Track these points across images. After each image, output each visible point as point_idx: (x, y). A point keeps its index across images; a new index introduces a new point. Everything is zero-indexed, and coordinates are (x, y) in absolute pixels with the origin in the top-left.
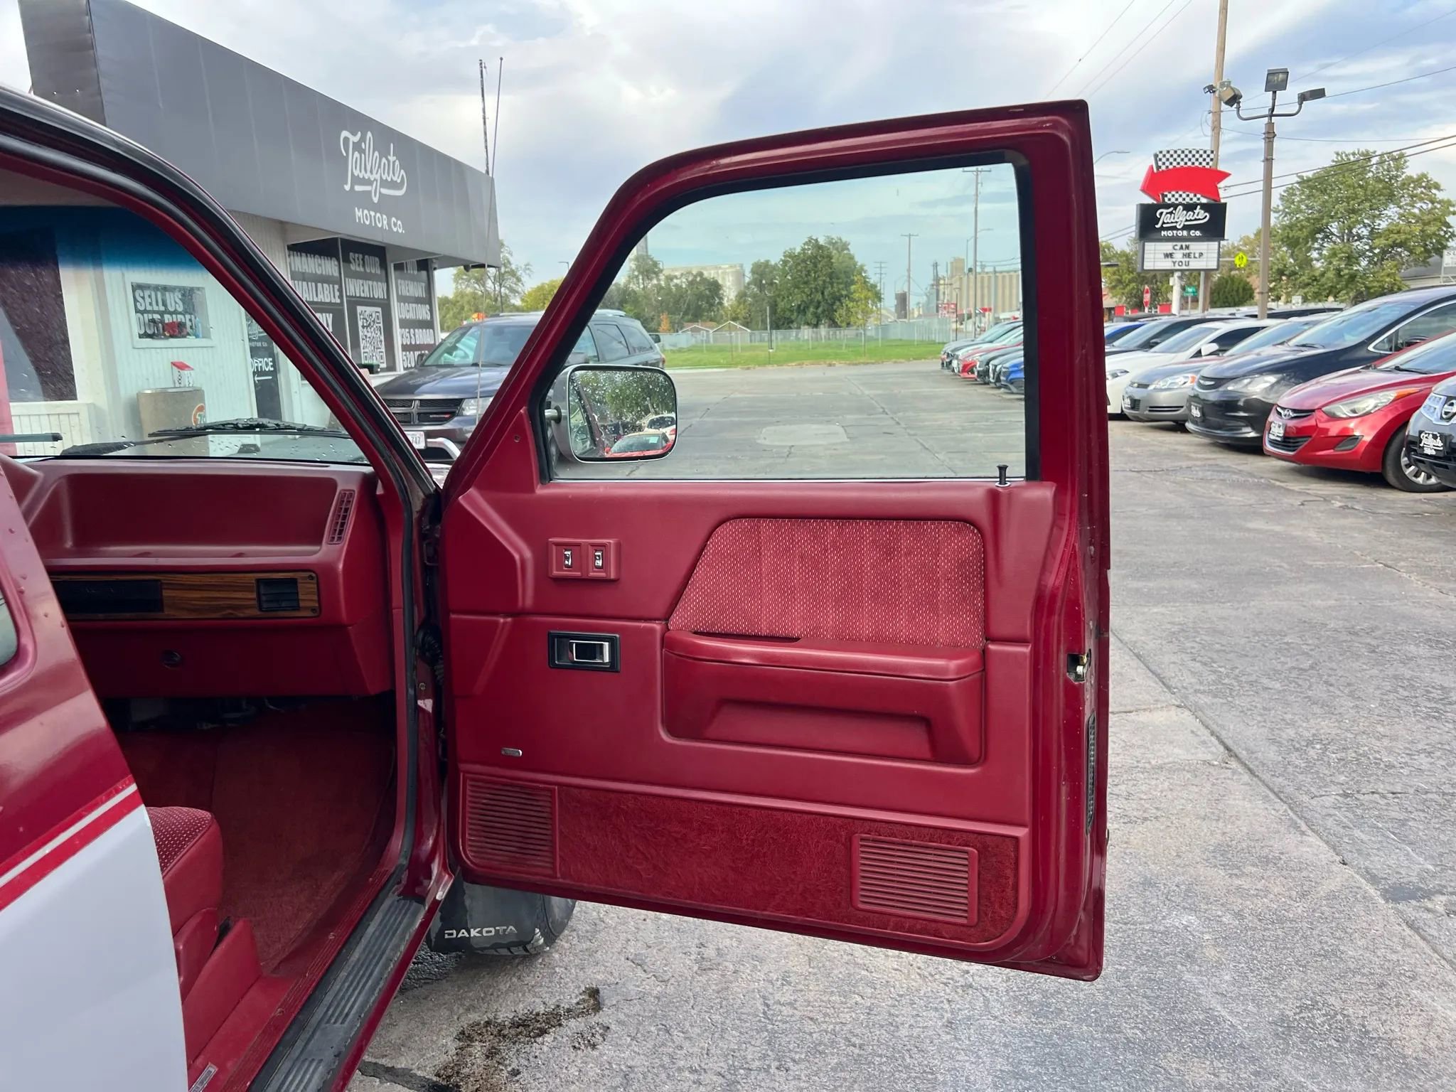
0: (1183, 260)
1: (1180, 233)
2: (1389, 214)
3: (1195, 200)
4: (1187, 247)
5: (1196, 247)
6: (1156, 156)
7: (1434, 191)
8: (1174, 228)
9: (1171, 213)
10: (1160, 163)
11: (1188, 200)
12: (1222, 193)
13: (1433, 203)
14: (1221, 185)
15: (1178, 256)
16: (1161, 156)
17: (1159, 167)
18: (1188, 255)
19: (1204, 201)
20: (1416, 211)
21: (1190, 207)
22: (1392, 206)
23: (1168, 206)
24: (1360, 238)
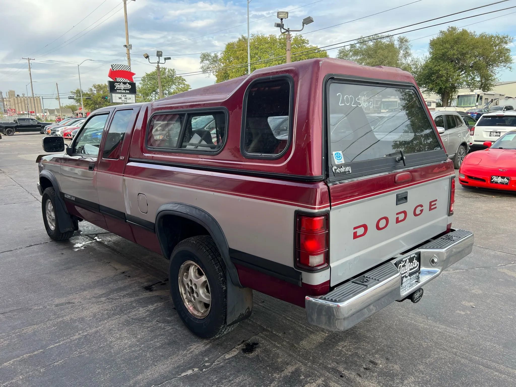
0: (125, 100)
1: (123, 91)
2: (173, 87)
3: (126, 81)
4: (126, 96)
5: (129, 96)
6: (112, 66)
7: (184, 81)
8: (121, 90)
9: (119, 84)
10: (114, 68)
11: (124, 81)
12: (134, 80)
13: (184, 85)
14: (133, 77)
15: (123, 98)
16: (113, 66)
17: (113, 70)
18: (126, 98)
19: (128, 81)
20: (180, 87)
21: (125, 83)
22: (174, 85)
23: (118, 82)
24: (166, 94)
